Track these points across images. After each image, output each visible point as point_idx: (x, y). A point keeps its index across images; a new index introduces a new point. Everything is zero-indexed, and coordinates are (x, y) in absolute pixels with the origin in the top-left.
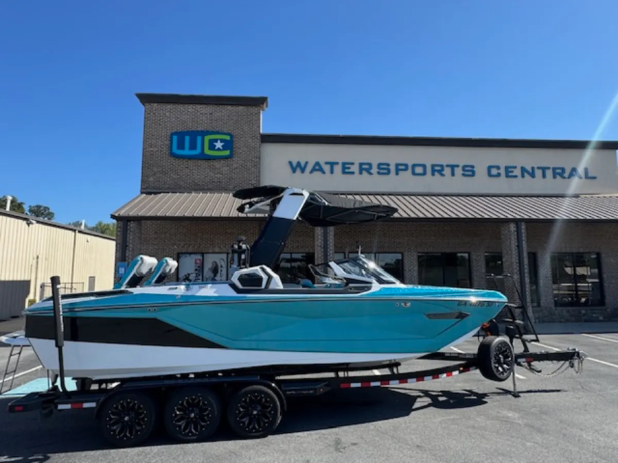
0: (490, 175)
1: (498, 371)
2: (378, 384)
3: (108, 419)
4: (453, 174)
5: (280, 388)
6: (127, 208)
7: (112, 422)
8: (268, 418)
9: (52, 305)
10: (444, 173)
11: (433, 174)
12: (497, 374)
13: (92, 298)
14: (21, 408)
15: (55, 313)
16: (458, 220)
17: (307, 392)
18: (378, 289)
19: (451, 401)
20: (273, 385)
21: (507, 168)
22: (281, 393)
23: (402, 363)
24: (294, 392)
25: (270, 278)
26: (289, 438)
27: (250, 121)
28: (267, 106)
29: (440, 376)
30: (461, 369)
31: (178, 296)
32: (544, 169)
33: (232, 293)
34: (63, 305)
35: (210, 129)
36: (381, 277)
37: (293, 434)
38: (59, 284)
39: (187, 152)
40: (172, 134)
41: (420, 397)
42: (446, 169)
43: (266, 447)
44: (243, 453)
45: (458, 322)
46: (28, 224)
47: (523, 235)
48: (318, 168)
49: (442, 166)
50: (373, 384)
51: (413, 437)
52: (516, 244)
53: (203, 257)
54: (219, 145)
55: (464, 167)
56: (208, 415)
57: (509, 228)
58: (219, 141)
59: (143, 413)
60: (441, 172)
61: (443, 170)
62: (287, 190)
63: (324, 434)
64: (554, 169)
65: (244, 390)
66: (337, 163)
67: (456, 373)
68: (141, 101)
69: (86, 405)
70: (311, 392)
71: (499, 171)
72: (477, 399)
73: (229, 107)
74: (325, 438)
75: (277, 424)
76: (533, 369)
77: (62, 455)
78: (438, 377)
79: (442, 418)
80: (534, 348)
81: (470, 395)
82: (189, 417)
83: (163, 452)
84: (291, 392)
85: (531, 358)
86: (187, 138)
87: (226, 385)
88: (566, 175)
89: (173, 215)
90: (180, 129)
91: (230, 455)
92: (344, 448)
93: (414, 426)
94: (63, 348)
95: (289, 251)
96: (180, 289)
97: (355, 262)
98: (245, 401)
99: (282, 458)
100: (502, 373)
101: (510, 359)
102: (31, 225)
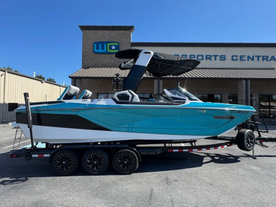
0: (233, 60)
1: (248, 146)
2: (187, 150)
3: (55, 163)
4: (215, 60)
5: (138, 151)
6: (76, 74)
7: (57, 164)
8: (132, 165)
9: (25, 108)
10: (211, 59)
11: (206, 60)
12: (247, 147)
13: (46, 105)
14: (15, 156)
15: (27, 111)
16: (219, 79)
17: (152, 153)
18: (189, 103)
19: (222, 160)
20: (135, 149)
21: (241, 56)
22: (138, 153)
23: (197, 141)
24: (145, 153)
25: (133, 96)
26: (142, 176)
27: (126, 37)
28: (134, 30)
29: (218, 147)
30: (228, 144)
31: (87, 104)
32: (258, 57)
33: (115, 104)
34: (31, 108)
35: (110, 41)
36: (191, 97)
37: (145, 173)
38: (28, 97)
39: (100, 51)
40: (94, 43)
41: (205, 156)
42: (212, 57)
43: (131, 180)
44: (119, 183)
45: (230, 121)
46: (42, 83)
47: (249, 86)
49: (211, 56)
50: (184, 150)
51: (206, 178)
52: (245, 90)
53: (107, 95)
54: (113, 47)
55: (221, 56)
56: (102, 163)
57: (242, 82)
58: (113, 46)
59: (71, 160)
60: (210, 59)
61: (211, 57)
62: (142, 51)
63: (160, 174)
64: (263, 57)
65: (120, 151)
67: (225, 146)
68: (81, 29)
69: (45, 155)
70: (153, 153)
71: (237, 58)
72: (235, 159)
73: (118, 31)
74: (160, 176)
75: (137, 168)
76: (264, 146)
77: (34, 178)
78: (217, 148)
79: (219, 169)
80: (264, 135)
81: (230, 157)
82: (94, 163)
83: (80, 180)
84: (143, 153)
85: (262, 140)
86: (100, 45)
87: (111, 149)
88: (269, 59)
89: (94, 76)
90: (97, 41)
91: (112, 183)
92: (171, 183)
93: (206, 172)
94: (32, 128)
95: (143, 93)
96: (88, 101)
97: (177, 89)
98: (121, 157)
99: (139, 187)
100: (250, 147)
101: (253, 140)
102: (43, 83)
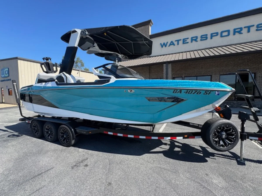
1: (217, 143)
7: (33, 129)
17: (83, 132)
19: (180, 153)
27: (146, 31)
28: (152, 23)
29: (165, 138)
31: (42, 87)
45: (175, 104)
48: (172, 44)
56: (52, 134)
66: (180, 40)
74: (84, 156)
96: (43, 84)
100: (223, 146)
